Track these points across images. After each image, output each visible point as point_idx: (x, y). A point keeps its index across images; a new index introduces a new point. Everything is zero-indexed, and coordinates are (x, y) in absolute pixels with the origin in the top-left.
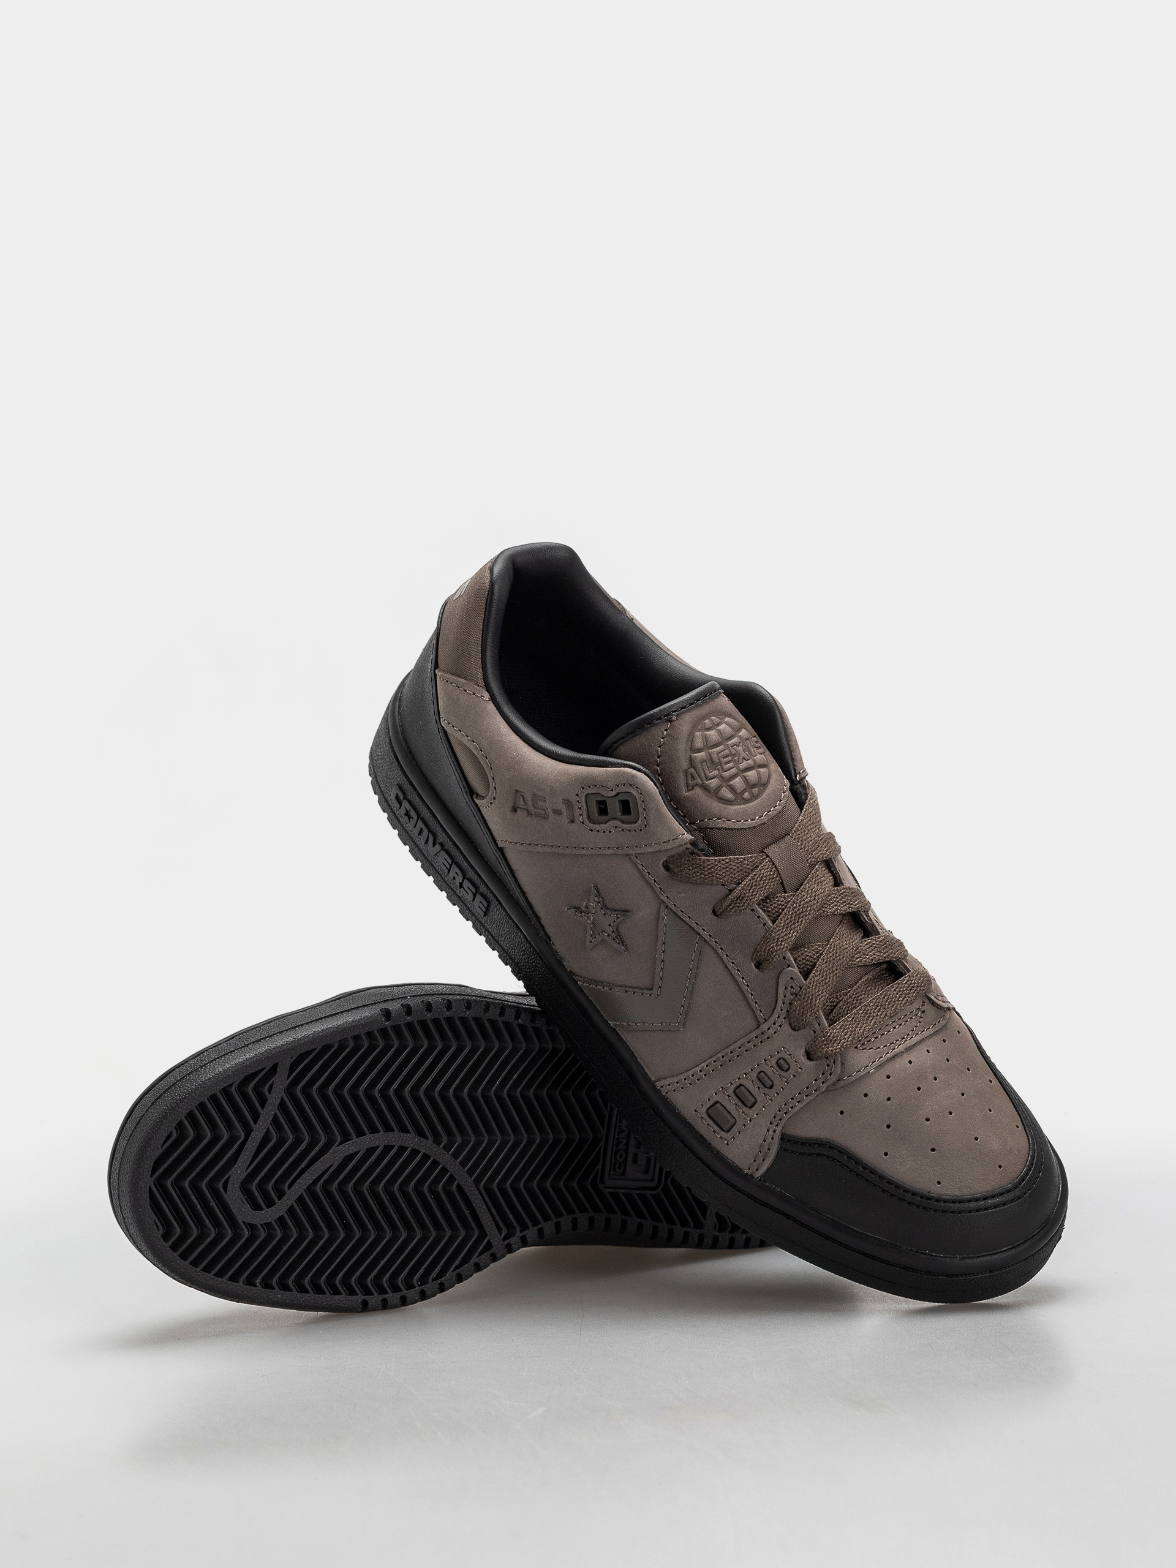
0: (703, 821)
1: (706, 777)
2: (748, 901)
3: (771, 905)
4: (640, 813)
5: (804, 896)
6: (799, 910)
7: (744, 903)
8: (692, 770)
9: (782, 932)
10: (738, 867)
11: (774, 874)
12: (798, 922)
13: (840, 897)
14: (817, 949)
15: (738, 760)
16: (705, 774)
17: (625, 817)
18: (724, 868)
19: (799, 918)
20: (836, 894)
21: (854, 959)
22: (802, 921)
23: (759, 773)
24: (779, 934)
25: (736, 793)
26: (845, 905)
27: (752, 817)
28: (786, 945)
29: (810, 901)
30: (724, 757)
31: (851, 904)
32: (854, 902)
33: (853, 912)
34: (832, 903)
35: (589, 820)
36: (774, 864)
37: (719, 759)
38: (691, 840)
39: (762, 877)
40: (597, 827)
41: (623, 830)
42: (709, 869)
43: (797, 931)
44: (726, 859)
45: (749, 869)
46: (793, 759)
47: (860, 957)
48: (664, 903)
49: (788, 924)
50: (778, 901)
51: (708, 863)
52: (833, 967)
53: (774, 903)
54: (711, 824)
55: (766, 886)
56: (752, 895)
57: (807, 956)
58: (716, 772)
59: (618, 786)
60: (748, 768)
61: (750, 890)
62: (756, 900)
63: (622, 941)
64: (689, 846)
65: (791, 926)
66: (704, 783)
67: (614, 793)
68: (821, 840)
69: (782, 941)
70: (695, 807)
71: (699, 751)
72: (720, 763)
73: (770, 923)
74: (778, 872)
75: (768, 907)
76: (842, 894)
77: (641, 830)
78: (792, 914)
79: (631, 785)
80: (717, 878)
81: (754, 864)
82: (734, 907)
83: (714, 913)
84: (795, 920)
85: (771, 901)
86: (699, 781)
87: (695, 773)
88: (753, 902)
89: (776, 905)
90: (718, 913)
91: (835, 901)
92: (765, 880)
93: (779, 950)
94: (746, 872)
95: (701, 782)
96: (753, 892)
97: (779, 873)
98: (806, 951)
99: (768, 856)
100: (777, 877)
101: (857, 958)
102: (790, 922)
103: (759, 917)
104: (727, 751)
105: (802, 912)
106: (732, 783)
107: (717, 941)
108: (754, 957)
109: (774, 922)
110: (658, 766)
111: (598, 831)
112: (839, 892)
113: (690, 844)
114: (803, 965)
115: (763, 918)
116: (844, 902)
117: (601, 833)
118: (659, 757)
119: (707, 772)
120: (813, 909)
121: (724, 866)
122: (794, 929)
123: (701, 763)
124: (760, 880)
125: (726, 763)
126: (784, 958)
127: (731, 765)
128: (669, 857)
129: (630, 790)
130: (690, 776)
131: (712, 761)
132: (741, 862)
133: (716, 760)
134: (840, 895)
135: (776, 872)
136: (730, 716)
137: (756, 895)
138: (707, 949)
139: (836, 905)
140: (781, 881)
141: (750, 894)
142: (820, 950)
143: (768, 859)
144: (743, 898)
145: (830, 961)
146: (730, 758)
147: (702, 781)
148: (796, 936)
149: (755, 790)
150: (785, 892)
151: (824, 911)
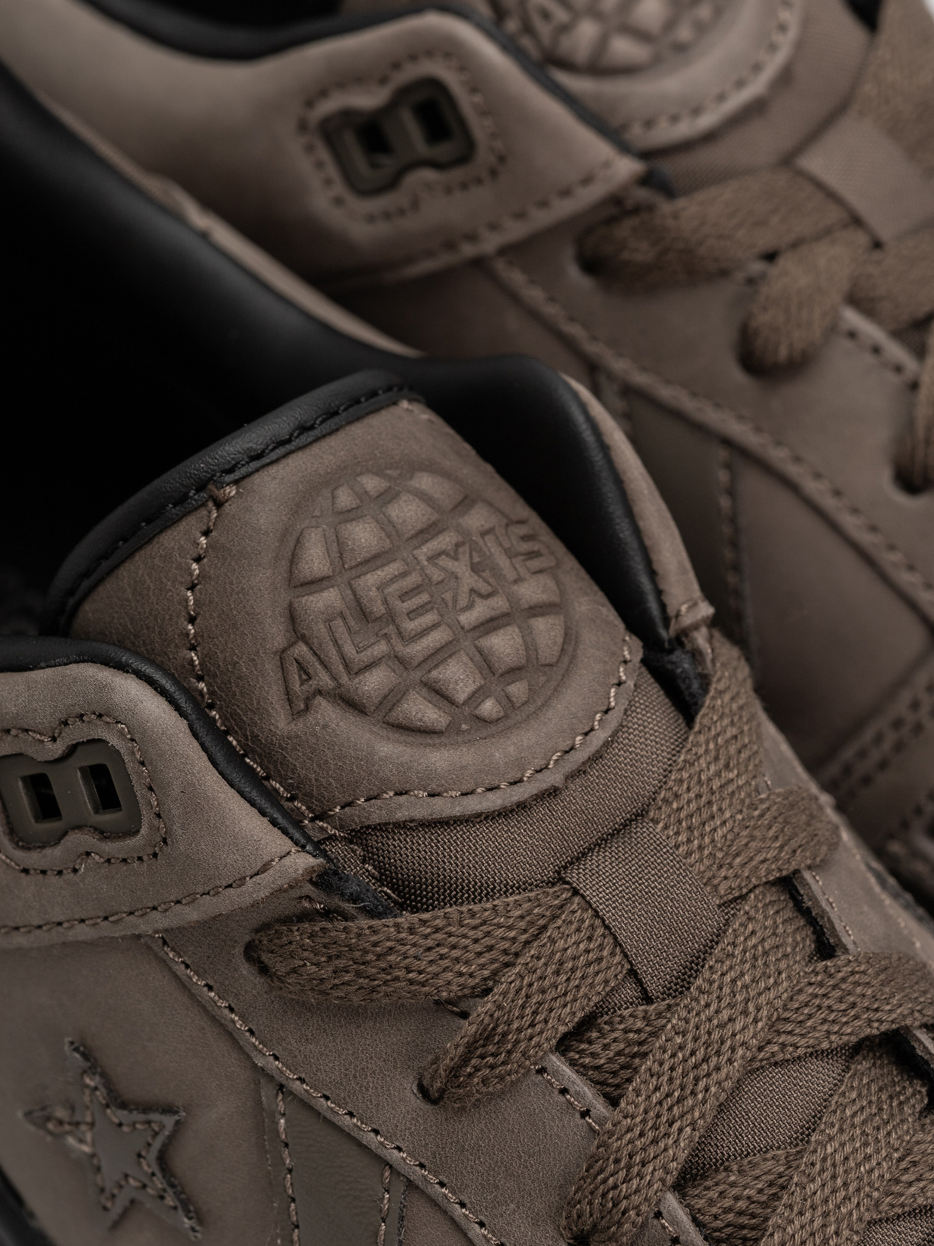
0: (350, 804)
1: (346, 666)
2: (523, 1045)
3: (606, 1047)
4: (141, 801)
5: (707, 1005)
6: (693, 1053)
7: (509, 1052)
8: (301, 649)
9: (642, 1135)
10: (476, 941)
11: (601, 947)
12: (693, 1093)
13: (837, 993)
14: (769, 1172)
15: (455, 601)
16: (343, 657)
17: (107, 818)
18: (429, 949)
19: (697, 1080)
20: (821, 984)
21: (896, 1189)
22: (707, 1090)
23: (527, 635)
24: (631, 1142)
25: (452, 702)
26: (857, 1017)
27: (514, 775)
28: (659, 1174)
29: (730, 1020)
30: (404, 596)
31: (877, 1010)
32: (887, 1001)
33: (884, 1034)
34: (810, 1016)
35: (11, 840)
36: (596, 914)
37: (385, 601)
38: (311, 870)
39: (561, 963)
40: (33, 859)
41: (108, 861)
42: (379, 956)
43: (693, 1124)
44: (436, 918)
45: (514, 940)
46: (653, 574)
47: (919, 1180)
48: (271, 1078)
49: (660, 1103)
50: (626, 1031)
51: (374, 938)
52: (824, 1226)
53: (615, 1040)
54: (376, 813)
55: (578, 987)
56: (532, 1025)
57: (737, 1198)
58: (381, 648)
59: (66, 723)
60: (492, 620)
61: (523, 1007)
62: (548, 1040)
63: (182, 1201)
64: (309, 889)
65: (670, 1109)
66: (340, 686)
67: (58, 749)
68: (761, 816)
69: (644, 1164)
70: (319, 766)
71: (316, 584)
72: (391, 617)
73: (600, 1107)
74: (615, 938)
75: (594, 1055)
76: (844, 980)
77: (155, 855)
78: (672, 1069)
79: (100, 716)
80: (411, 982)
81: (532, 923)
82: (477, 1069)
83: (424, 1091)
84: (682, 1088)
85: (603, 1035)
86: (324, 679)
87: (312, 659)
88: (538, 1045)
89: (622, 1046)
90: (434, 1094)
91: (819, 1007)
92: (573, 970)
93: (635, 1192)
94: (505, 952)
95: (331, 684)
96: (535, 1013)
97: (617, 943)
98: (733, 1185)
99: (576, 892)
100: (613, 954)
101: (910, 1184)
102: (668, 1095)
103: (564, 1091)
104: (413, 579)
105: (706, 1060)
106: (434, 674)
107: (446, 1181)
108: (564, 1222)
109: (613, 1102)
110: (193, 648)
111: (44, 872)
112: (831, 976)
113: (311, 881)
114: (729, 1230)
115: (578, 1095)
116: (853, 1005)
117: (52, 879)
118: (192, 620)
119: (349, 649)
120: (743, 1044)
121: (430, 942)
122: (682, 1116)
123: (328, 621)
124: (557, 973)
125: (412, 614)
126: (658, 1215)
127: (429, 618)
128: (257, 931)
129: (101, 732)
130: (293, 669)
131: (364, 614)
132: (484, 923)
133: (379, 609)
134: (834, 987)
135: (609, 940)
136: (430, 467)
137: (546, 1021)
138: (419, 1210)
139: (824, 1021)
140: (627, 966)
141: (527, 1020)
142: (780, 1176)
143: (577, 899)
144: (504, 1035)
145: (813, 1208)
146: (424, 597)
147: (334, 678)
148: (691, 1137)
149: (518, 690)
150: (648, 999)
151: (783, 1046)
